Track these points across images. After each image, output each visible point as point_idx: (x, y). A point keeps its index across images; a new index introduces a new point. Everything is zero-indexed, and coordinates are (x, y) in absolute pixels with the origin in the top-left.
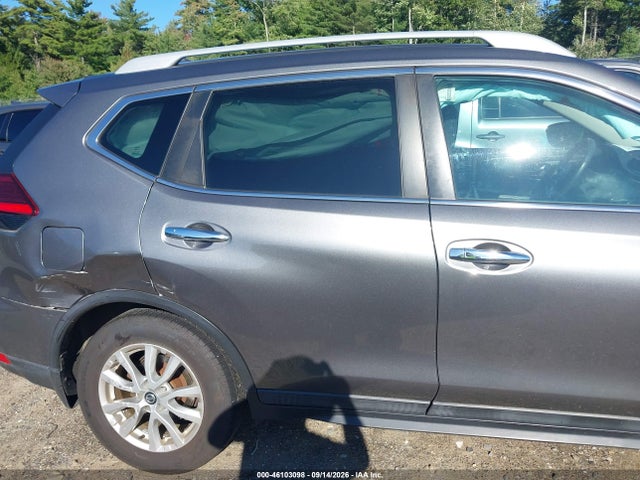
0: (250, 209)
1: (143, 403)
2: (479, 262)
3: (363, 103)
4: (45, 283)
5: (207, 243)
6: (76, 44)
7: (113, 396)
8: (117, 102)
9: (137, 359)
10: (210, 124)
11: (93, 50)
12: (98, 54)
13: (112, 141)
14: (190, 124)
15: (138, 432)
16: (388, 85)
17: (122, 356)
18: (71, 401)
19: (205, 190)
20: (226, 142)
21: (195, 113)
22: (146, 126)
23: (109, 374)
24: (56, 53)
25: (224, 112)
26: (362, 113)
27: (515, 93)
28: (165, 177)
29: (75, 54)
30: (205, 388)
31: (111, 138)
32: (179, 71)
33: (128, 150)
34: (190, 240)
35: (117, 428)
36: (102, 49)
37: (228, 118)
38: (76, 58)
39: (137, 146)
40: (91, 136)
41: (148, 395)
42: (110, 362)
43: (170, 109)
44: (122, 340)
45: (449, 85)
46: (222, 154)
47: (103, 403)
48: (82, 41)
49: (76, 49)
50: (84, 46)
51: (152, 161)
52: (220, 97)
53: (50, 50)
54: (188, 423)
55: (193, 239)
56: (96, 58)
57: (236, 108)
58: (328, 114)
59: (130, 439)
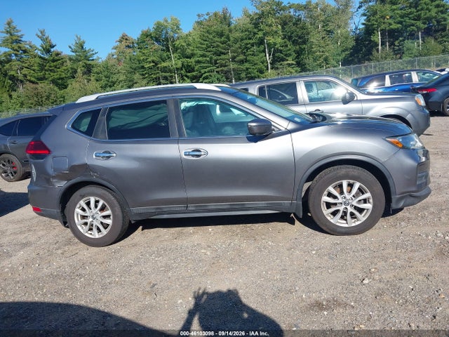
0: (122, 145)
1: (91, 219)
2: (193, 156)
3: (159, 108)
4: (54, 177)
5: (109, 157)
6: (47, 73)
7: (80, 219)
8: (77, 113)
9: (88, 204)
10: (109, 118)
11: (58, 76)
12: (62, 79)
13: (75, 126)
14: (102, 118)
15: (89, 232)
16: (165, 102)
17: (82, 203)
18: (65, 223)
19: (107, 140)
20: (113, 124)
21: (103, 115)
22: (87, 121)
23: (78, 210)
24: (33, 79)
25: (114, 114)
26: (160, 111)
27: (205, 103)
28: (94, 137)
29: (46, 79)
30: (112, 211)
31: (75, 125)
32: (98, 101)
33: (81, 129)
34: (103, 157)
35: (82, 231)
36: (63, 75)
37: (115, 115)
38: (47, 82)
39: (84, 127)
40: (68, 126)
41: (92, 216)
42: (78, 206)
43: (95, 114)
44: (82, 197)
45: (185, 101)
46: (113, 128)
47: (76, 221)
48: (51, 70)
49: (46, 76)
50: (52, 74)
51: (89, 132)
52: (112, 109)
53: (29, 78)
54: (108, 225)
55: (104, 157)
56: (60, 81)
57: (117, 112)
58: (149, 112)
59: (86, 234)
